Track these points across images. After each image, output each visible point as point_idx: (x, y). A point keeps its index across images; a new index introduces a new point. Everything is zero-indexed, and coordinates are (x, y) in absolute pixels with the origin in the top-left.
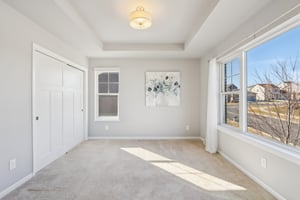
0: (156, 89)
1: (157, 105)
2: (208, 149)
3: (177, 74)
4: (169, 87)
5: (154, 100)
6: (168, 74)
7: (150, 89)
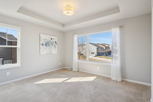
0: (46, 45)
1: (47, 54)
2: (74, 70)
3: (56, 38)
4: (53, 44)
5: (45, 51)
6: (52, 37)
7: (43, 45)
